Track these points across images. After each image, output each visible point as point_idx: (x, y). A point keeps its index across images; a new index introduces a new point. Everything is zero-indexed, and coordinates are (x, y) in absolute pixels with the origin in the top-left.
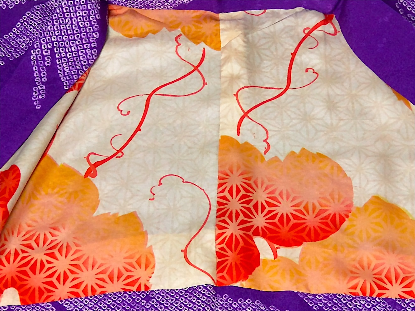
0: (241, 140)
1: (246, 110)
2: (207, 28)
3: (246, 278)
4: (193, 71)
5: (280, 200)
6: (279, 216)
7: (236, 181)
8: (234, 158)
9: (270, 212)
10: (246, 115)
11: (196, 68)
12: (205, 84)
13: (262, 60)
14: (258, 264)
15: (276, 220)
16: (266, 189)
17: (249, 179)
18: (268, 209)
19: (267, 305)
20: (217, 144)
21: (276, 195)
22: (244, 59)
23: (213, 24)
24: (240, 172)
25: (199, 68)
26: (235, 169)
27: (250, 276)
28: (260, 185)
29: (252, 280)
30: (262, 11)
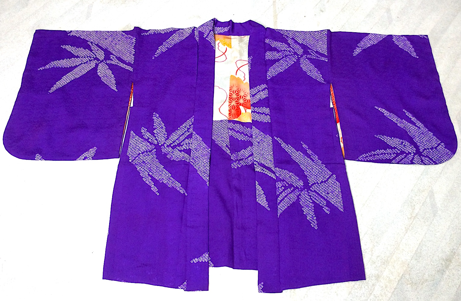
0: (237, 76)
1: (239, 68)
2: (227, 40)
3: (237, 118)
4: (223, 54)
5: (248, 95)
6: (247, 100)
7: (235, 89)
8: (234, 82)
9: (244, 99)
10: (239, 69)
11: (224, 54)
12: (226, 59)
13: (244, 52)
14: (241, 114)
15: (246, 101)
16: (244, 92)
17: (238, 88)
18: (244, 98)
19: (243, 126)
20: (230, 77)
21: (247, 94)
22: (239, 52)
23: (229, 40)
24: (236, 86)
25: (225, 54)
26: (235, 85)
27: (238, 117)
28: (242, 91)
29: (239, 118)
30: (244, 36)
